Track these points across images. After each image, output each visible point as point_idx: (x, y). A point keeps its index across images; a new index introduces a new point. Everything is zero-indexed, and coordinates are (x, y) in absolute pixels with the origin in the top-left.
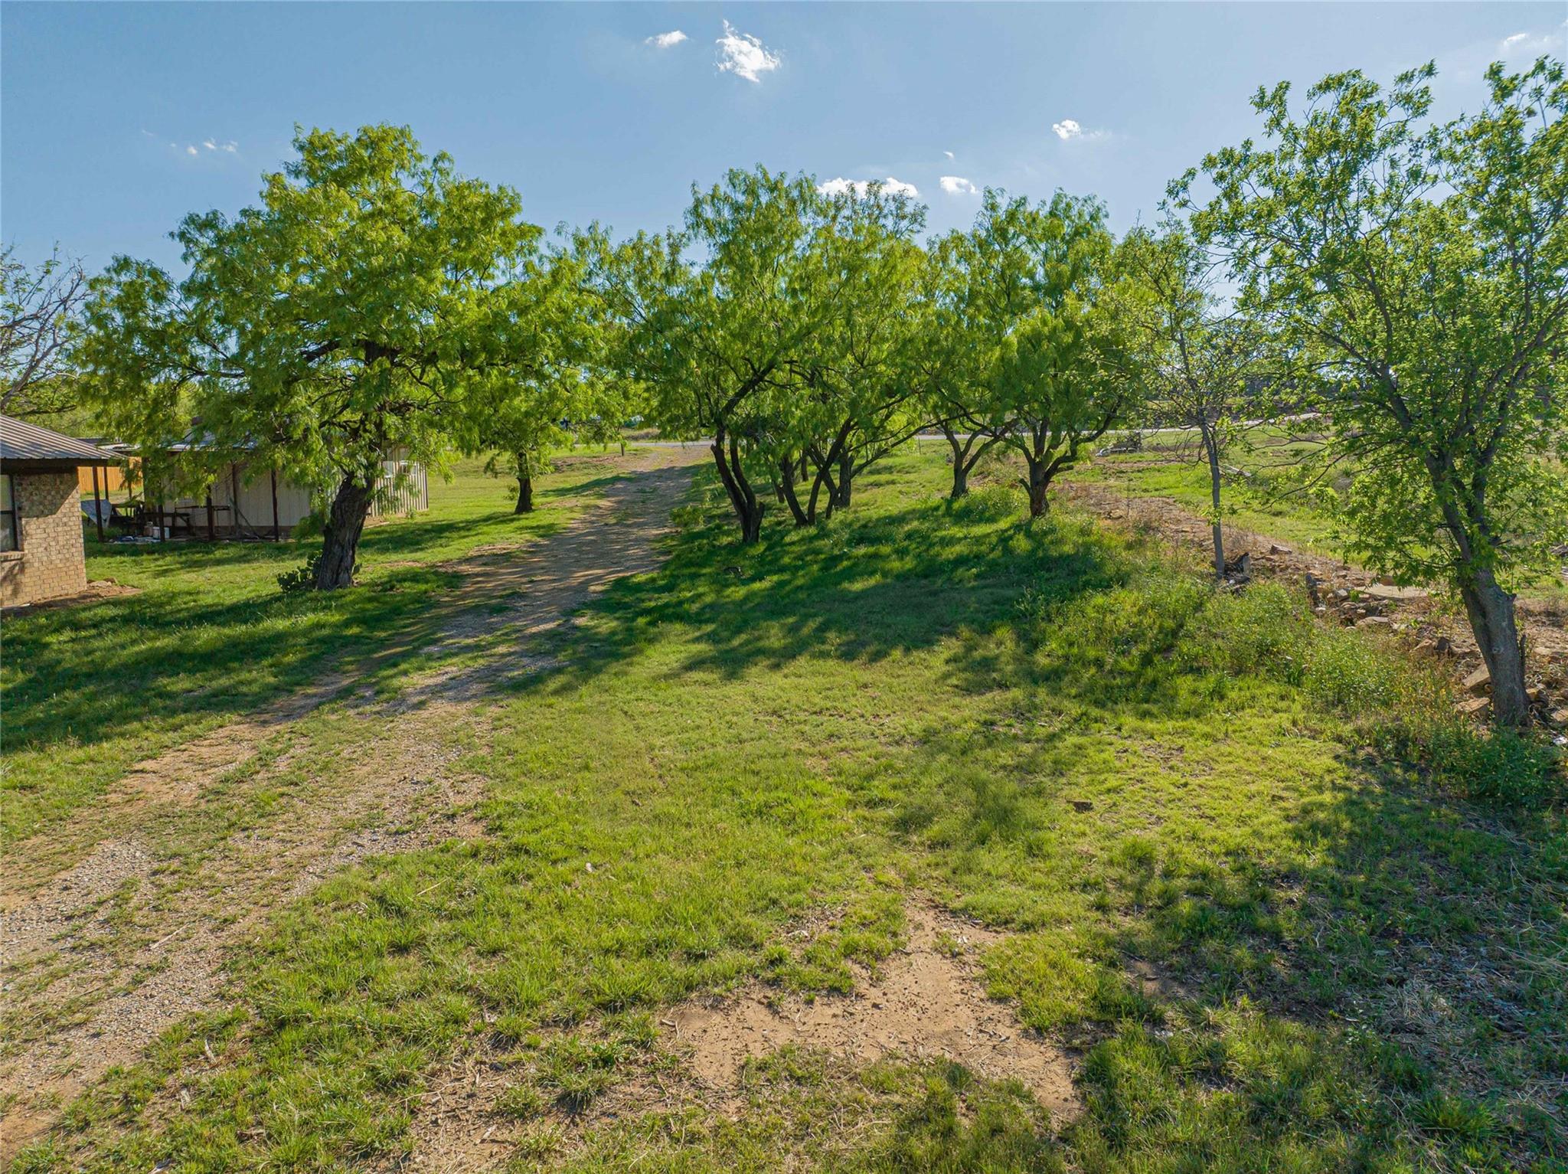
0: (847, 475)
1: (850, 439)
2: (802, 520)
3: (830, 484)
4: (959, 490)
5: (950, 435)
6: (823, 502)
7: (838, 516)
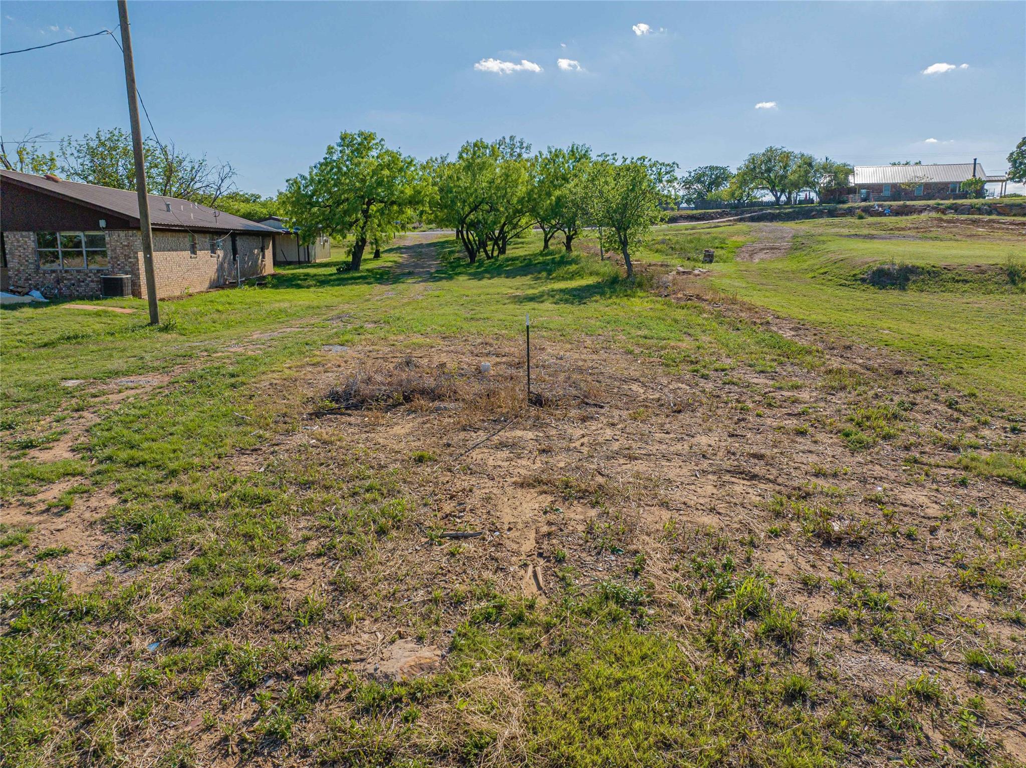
0: (504, 244)
1: (506, 229)
2: (489, 258)
3: (498, 246)
4: (546, 246)
5: (543, 228)
6: (496, 253)
7: (502, 257)
